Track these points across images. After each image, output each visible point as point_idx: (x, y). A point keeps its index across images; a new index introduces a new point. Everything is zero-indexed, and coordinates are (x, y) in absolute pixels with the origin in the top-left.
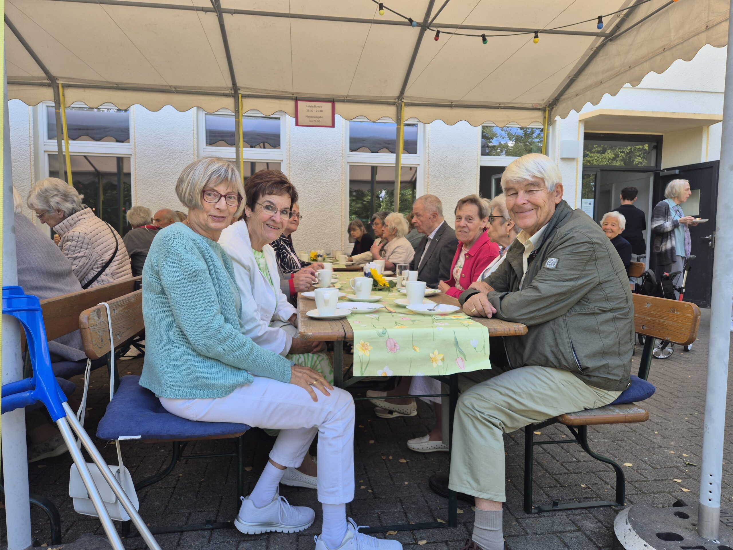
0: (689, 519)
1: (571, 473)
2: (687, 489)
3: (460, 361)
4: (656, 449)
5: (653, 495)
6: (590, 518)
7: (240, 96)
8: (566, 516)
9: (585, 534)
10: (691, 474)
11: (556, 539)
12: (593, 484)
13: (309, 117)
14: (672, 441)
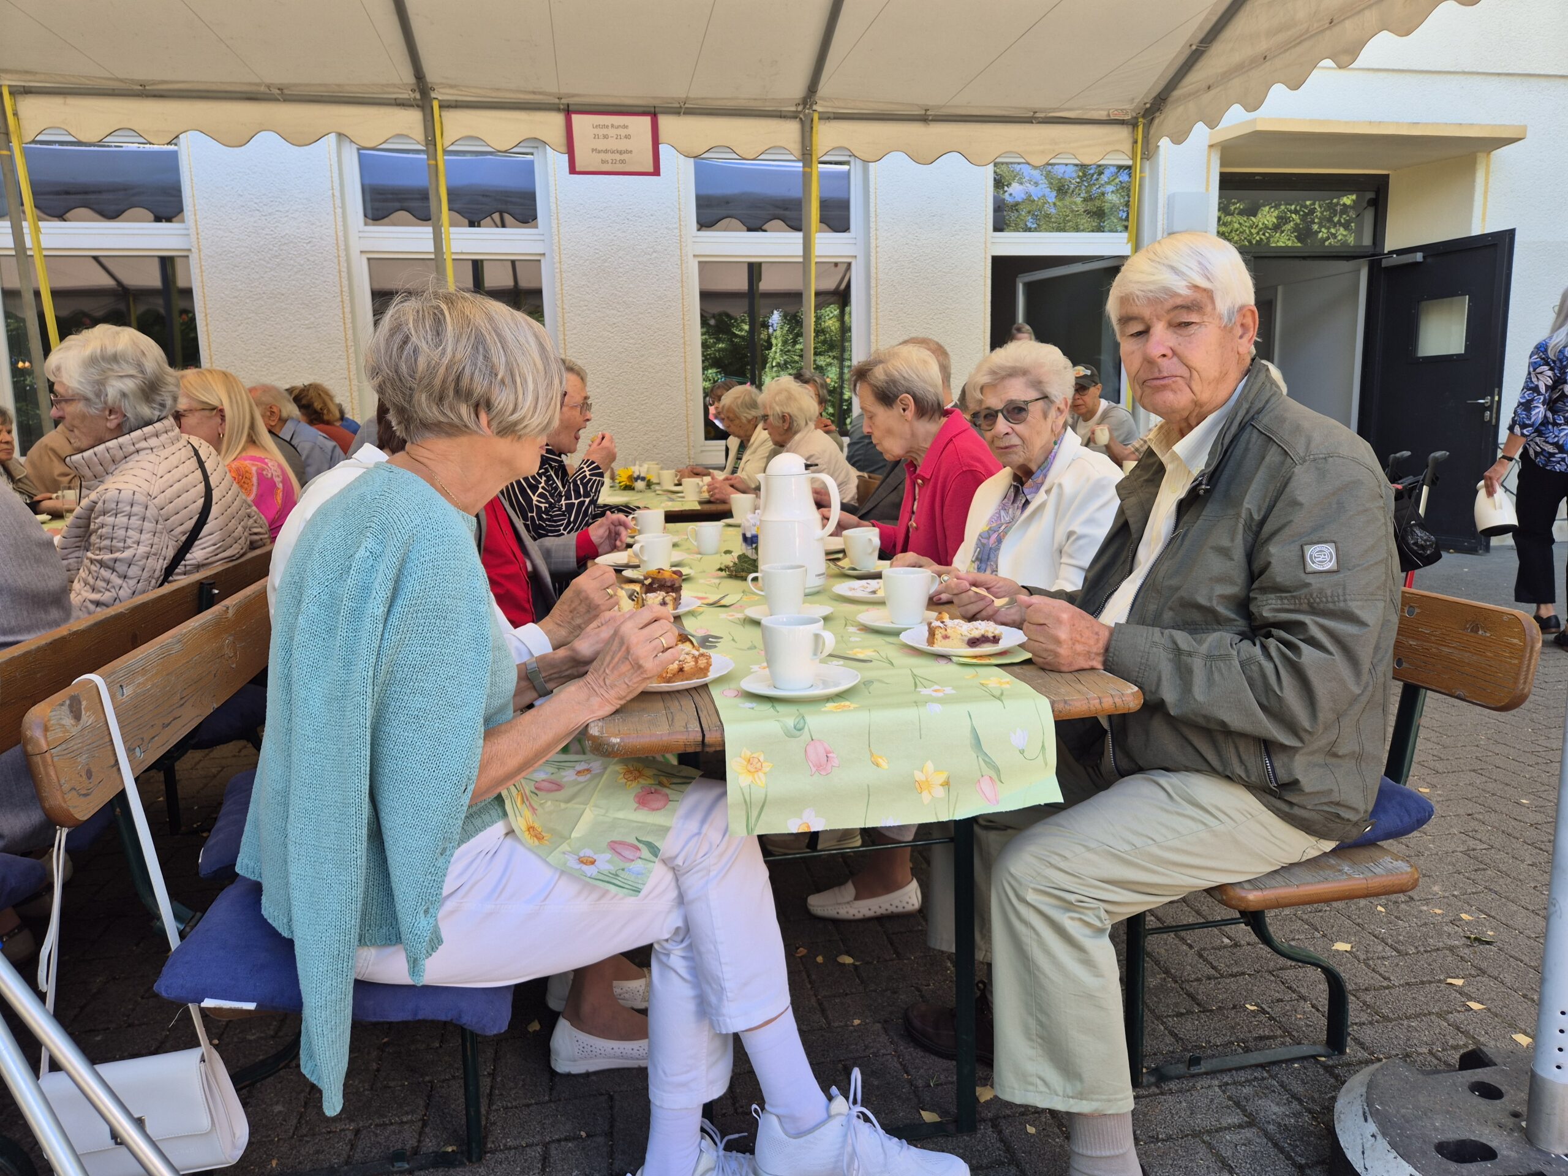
0: (1503, 1100)
1: (1222, 976)
2: (1478, 1002)
3: (986, 785)
4: (1403, 906)
5: (1405, 1022)
6: (1274, 1091)
7: (436, 104)
8: (1220, 1087)
9: (1266, 1134)
10: (1484, 965)
11: (1202, 1150)
12: (1272, 1002)
13: (599, 152)
14: (1434, 884)
